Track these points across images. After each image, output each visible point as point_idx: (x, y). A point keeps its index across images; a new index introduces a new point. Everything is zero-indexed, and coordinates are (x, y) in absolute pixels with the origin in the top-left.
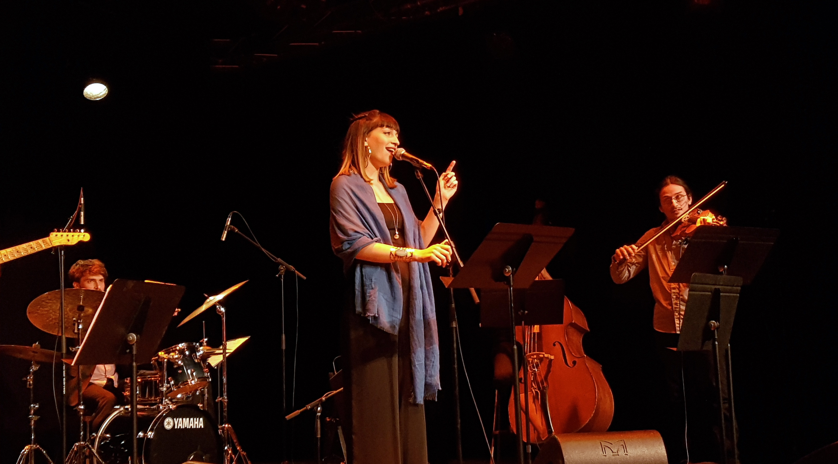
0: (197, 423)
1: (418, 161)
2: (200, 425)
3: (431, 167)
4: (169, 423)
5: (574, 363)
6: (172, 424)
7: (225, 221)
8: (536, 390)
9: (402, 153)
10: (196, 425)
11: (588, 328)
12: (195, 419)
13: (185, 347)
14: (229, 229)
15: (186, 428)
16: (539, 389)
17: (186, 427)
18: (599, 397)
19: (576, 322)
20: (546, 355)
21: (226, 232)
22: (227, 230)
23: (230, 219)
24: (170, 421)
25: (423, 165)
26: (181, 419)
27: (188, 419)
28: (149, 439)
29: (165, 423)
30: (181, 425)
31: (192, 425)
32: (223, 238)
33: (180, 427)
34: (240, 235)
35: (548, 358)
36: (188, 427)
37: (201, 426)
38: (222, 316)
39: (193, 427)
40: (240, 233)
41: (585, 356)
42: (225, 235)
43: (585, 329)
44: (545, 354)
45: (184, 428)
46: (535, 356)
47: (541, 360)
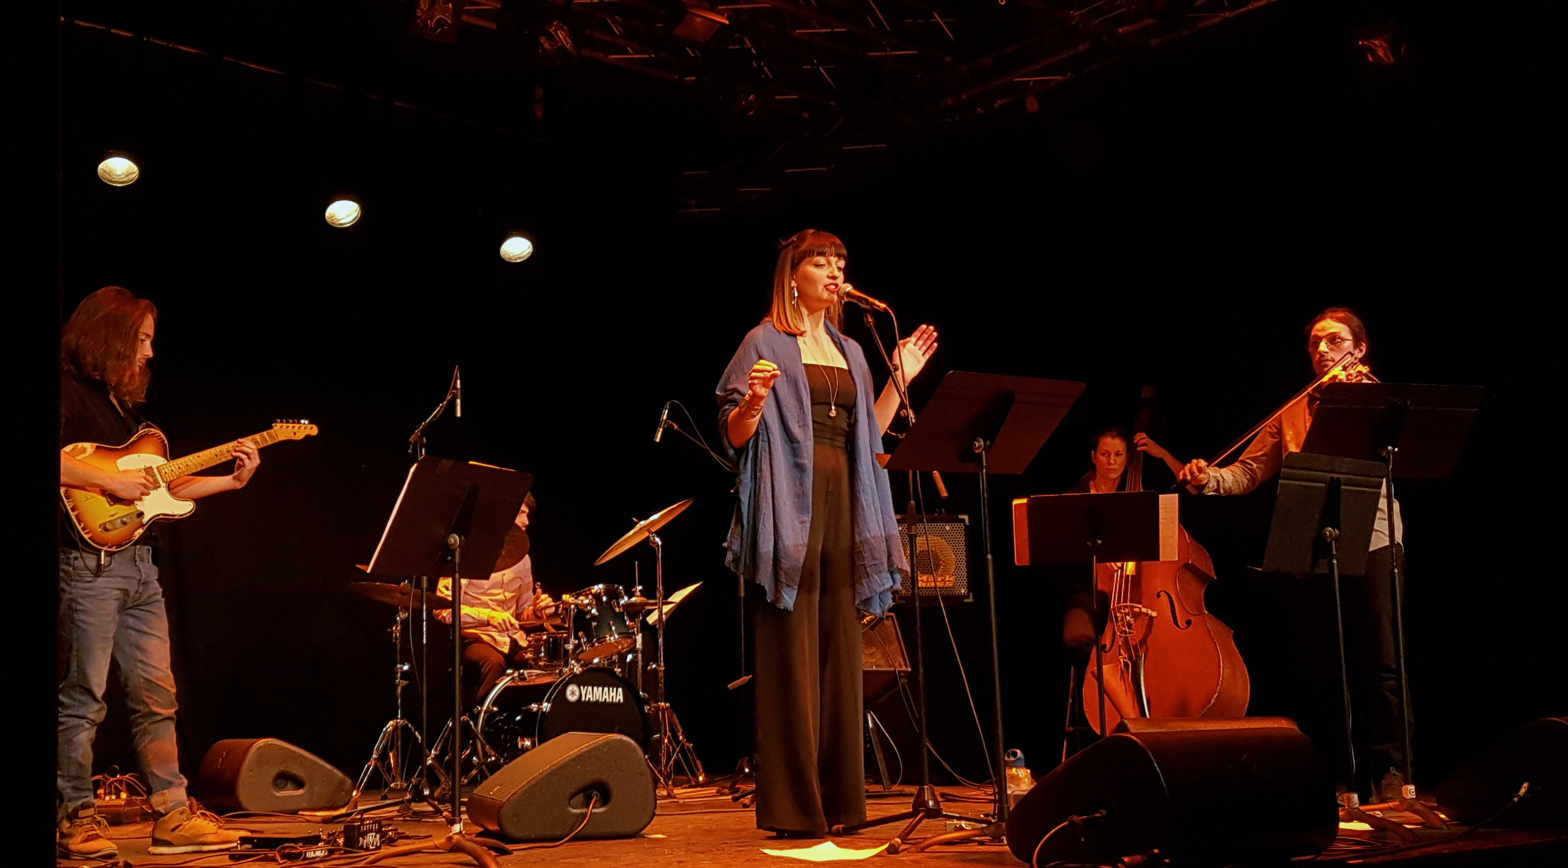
0: (614, 694)
1: (867, 302)
2: (618, 697)
3: (885, 309)
4: (573, 693)
5: (1189, 623)
6: (577, 693)
7: (660, 414)
8: (1125, 660)
9: (847, 290)
10: (613, 697)
11: (1213, 573)
12: (611, 689)
13: (602, 590)
14: (666, 426)
15: (597, 701)
16: (1130, 658)
17: (597, 699)
18: (1224, 674)
19: (1195, 564)
20: (1144, 610)
21: (661, 430)
22: (662, 426)
23: (667, 411)
24: (574, 690)
25: (875, 307)
26: (590, 688)
27: (600, 689)
28: (543, 713)
29: (568, 692)
30: (591, 696)
31: (607, 697)
32: (656, 438)
33: (589, 699)
34: (679, 431)
35: (1147, 614)
36: (600, 700)
37: (619, 700)
38: (656, 548)
39: (608, 700)
40: (680, 430)
41: (1206, 612)
42: (660, 434)
43: (1209, 574)
44: (1143, 607)
45: (594, 700)
46: (1127, 611)
47: (1137, 616)
